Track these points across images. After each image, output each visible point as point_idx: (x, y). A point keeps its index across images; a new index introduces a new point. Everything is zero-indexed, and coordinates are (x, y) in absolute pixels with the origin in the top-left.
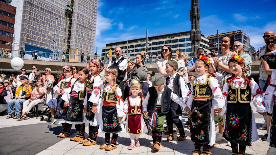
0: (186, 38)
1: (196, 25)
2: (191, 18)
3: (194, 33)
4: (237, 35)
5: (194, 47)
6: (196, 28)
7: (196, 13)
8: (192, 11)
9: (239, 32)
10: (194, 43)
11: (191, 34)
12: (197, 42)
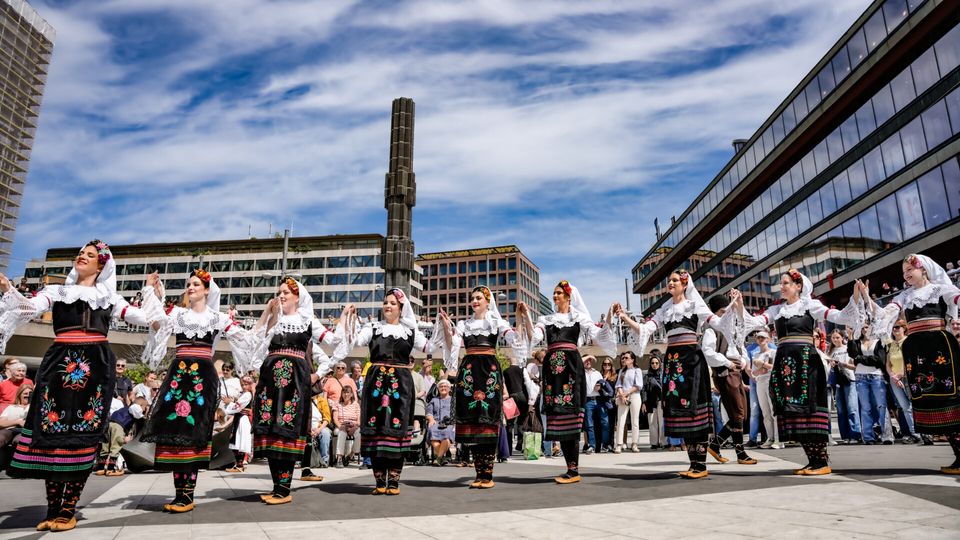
0: (353, 257)
1: (402, 223)
2: (386, 200)
3: (395, 249)
4: (504, 260)
6: (401, 233)
7: (404, 188)
8: (392, 180)
9: (510, 249)
10: (393, 278)
11: (384, 251)
12: (402, 277)
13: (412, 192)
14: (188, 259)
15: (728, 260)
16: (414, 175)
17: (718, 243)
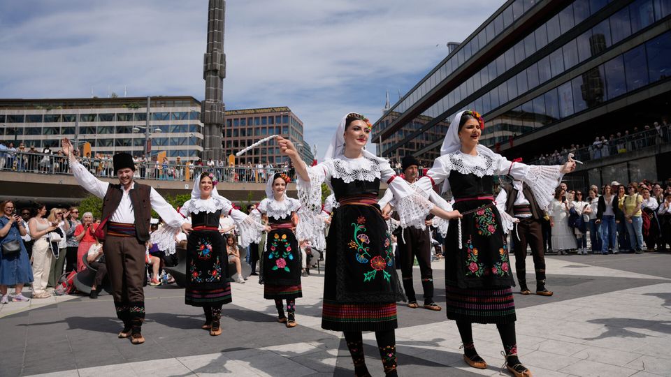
0: (173, 113)
1: (216, 91)
2: (204, 73)
3: (212, 109)
5: (210, 138)
6: (216, 98)
7: (218, 66)
8: (209, 59)
10: (210, 129)
11: (203, 110)
12: (216, 129)
13: (223, 68)
14: (43, 112)
15: (441, 123)
16: (225, 55)
17: (433, 112)
